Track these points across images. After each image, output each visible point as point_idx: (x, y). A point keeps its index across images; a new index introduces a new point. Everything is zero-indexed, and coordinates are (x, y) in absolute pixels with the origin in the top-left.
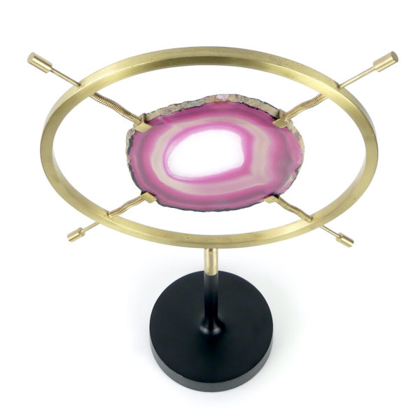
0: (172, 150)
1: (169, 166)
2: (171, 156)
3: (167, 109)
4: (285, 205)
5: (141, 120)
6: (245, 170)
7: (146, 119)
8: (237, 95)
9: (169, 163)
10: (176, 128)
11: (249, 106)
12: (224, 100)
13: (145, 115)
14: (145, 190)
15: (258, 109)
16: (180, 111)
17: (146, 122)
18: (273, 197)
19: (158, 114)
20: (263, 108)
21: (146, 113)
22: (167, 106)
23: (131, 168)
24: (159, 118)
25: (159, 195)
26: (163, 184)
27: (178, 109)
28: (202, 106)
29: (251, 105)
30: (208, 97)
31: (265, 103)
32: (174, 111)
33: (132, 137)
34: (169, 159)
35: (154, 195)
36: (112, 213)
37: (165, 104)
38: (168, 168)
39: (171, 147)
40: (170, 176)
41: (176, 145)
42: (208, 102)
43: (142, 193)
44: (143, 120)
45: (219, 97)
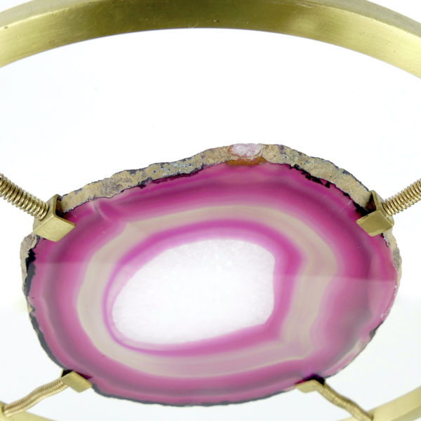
0: (123, 284)
1: (115, 320)
2: (120, 297)
3: (112, 183)
4: (333, 396)
5: (47, 210)
6: (269, 331)
7: (60, 209)
8: (282, 147)
9: (115, 313)
10: (132, 231)
11: (308, 176)
12: (251, 156)
13: (58, 199)
14: (69, 368)
15: (328, 184)
16: (142, 186)
17: (61, 213)
18: (313, 383)
19: (88, 195)
20: (341, 184)
21: (61, 195)
22: (108, 174)
23: (35, 323)
24: (92, 205)
25: (96, 377)
26: (103, 356)
27: (135, 181)
28: (196, 172)
29: (313, 173)
30: (212, 150)
31: (345, 172)
32: (125, 185)
33: (32, 253)
34: (116, 305)
35: (86, 377)
36: (11, 407)
37: (106, 172)
38: (114, 324)
39: (120, 277)
40: (119, 341)
41: (131, 275)
42: (211, 161)
43: (65, 373)
44: (52, 209)
45: (240, 151)
